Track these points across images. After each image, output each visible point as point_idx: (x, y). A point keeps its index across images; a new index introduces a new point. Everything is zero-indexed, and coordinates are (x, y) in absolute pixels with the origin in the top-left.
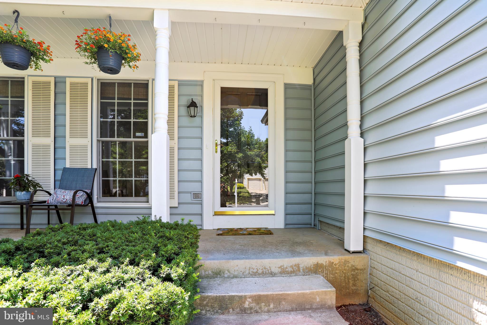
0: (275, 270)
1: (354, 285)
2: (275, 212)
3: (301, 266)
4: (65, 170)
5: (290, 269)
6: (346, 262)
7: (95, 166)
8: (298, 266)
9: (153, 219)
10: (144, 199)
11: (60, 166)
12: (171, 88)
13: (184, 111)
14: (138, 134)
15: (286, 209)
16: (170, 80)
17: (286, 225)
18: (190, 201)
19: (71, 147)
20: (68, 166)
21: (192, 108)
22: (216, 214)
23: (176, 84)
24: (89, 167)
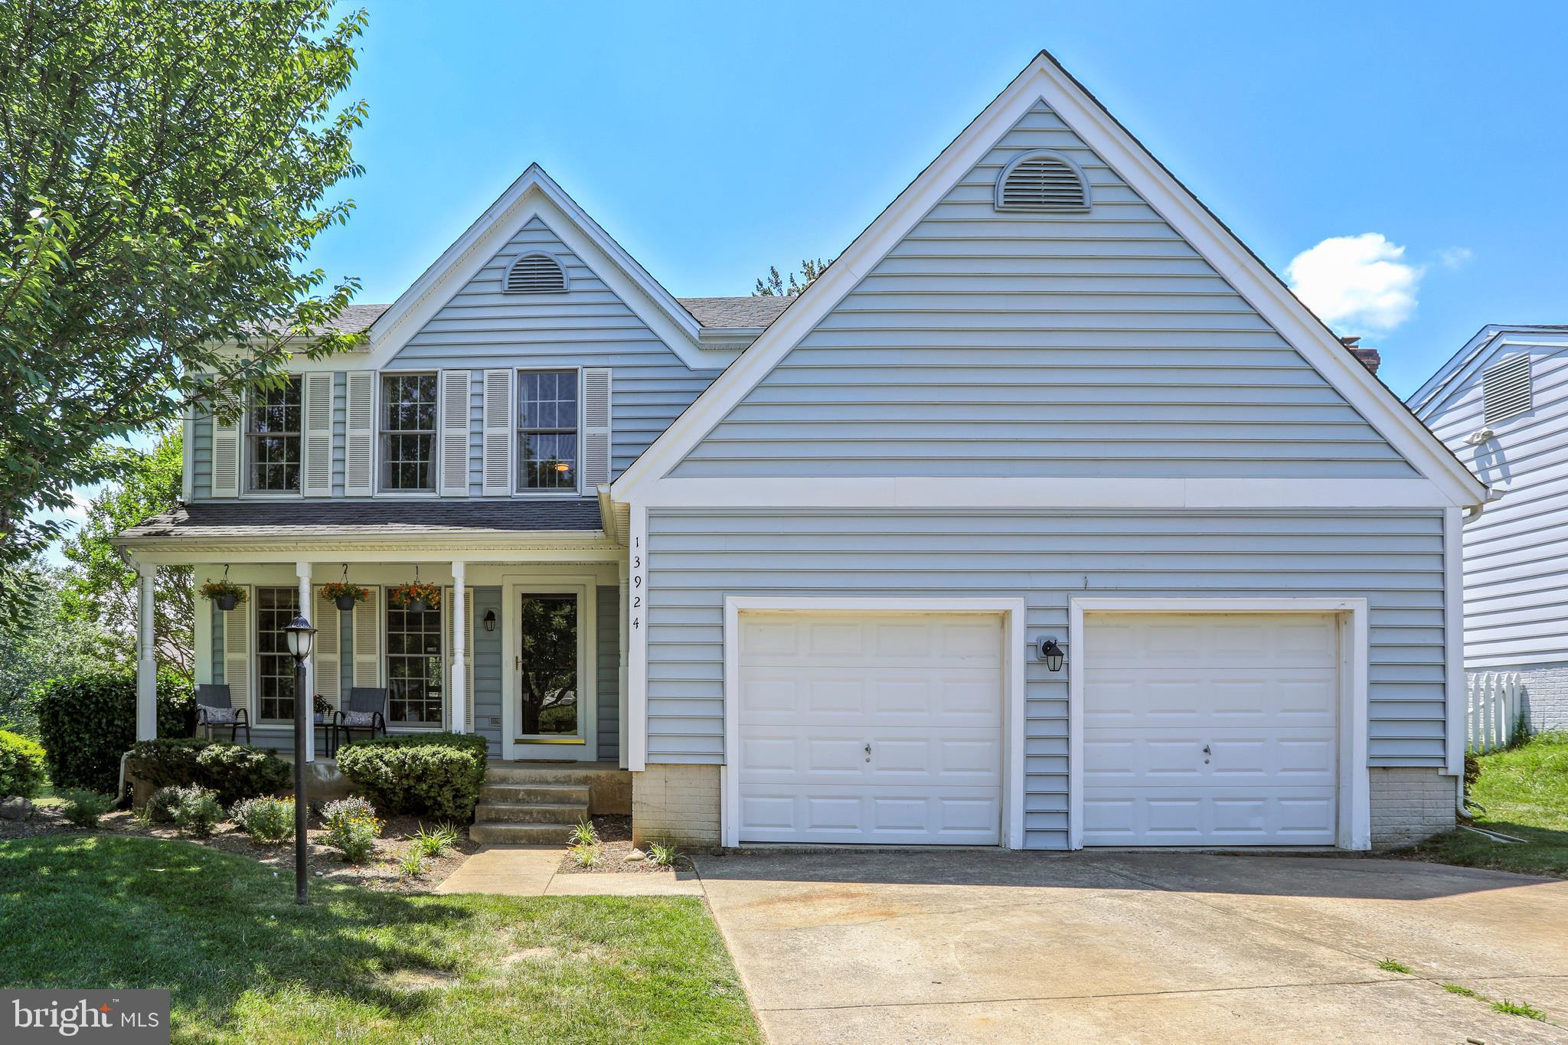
0: (550, 779)
1: (620, 797)
2: (585, 741)
3: (573, 777)
4: (354, 690)
5: (563, 780)
6: (613, 776)
7: (384, 687)
8: (569, 776)
9: (454, 733)
10: (437, 723)
11: (347, 686)
12: (466, 596)
13: (480, 621)
14: (429, 649)
15: (598, 738)
16: (465, 587)
17: (599, 757)
18: (487, 727)
19: (358, 663)
20: (355, 685)
21: (489, 622)
22: (518, 742)
23: (471, 590)
24: (378, 687)
